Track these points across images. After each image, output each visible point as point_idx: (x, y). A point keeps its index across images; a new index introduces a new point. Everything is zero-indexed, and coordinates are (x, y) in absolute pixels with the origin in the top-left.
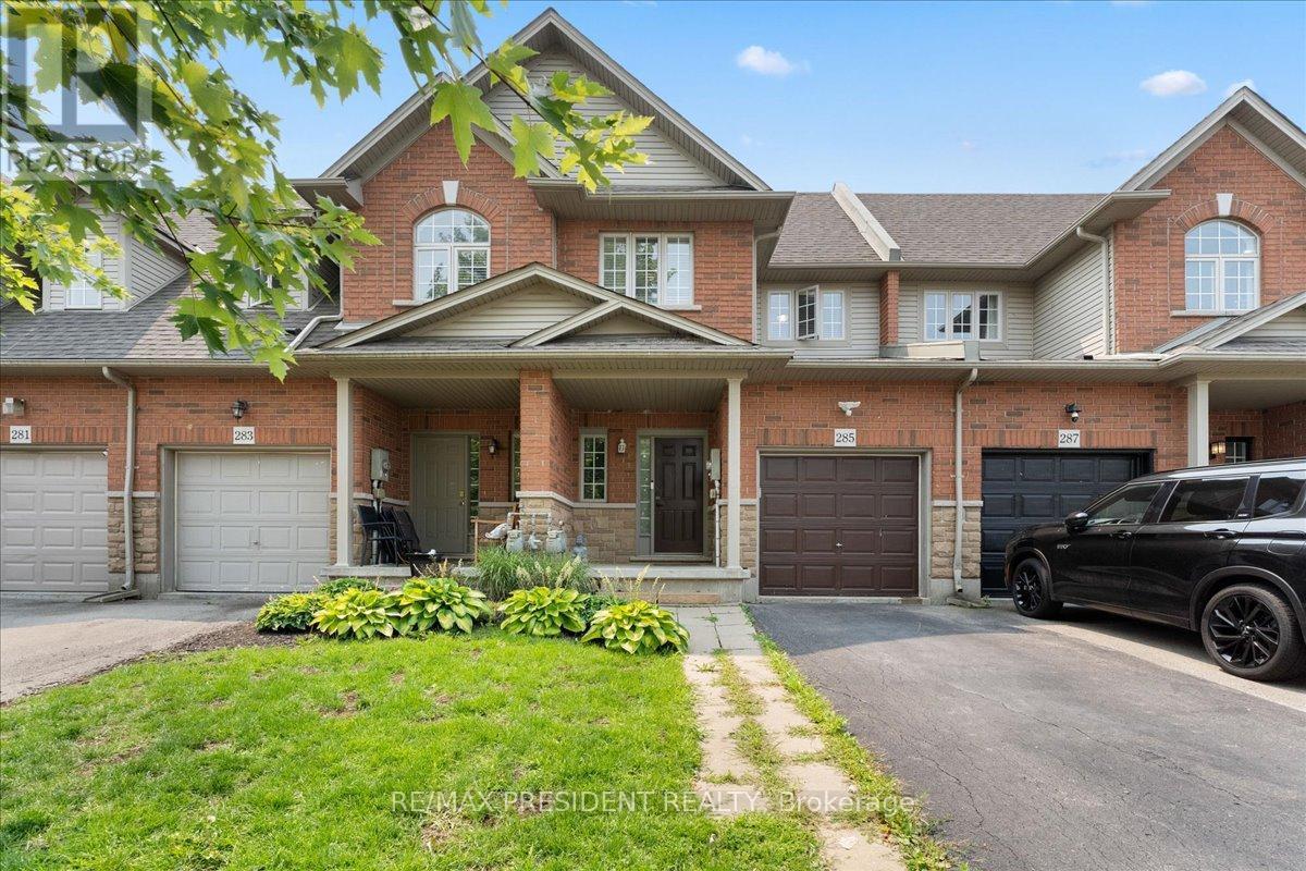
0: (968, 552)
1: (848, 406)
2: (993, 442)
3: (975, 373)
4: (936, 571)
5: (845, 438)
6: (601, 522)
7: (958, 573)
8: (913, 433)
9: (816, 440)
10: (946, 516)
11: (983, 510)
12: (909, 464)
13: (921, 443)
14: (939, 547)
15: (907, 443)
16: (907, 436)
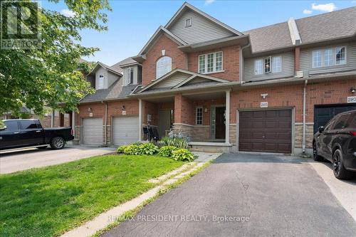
0: (308, 139)
1: (264, 95)
2: (319, 103)
3: (306, 81)
4: (296, 146)
5: (264, 105)
6: (200, 131)
7: (304, 146)
8: (288, 102)
9: (255, 106)
10: (300, 128)
11: (314, 126)
12: (288, 111)
13: (290, 105)
14: (297, 138)
15: (285, 105)
16: (285, 103)
